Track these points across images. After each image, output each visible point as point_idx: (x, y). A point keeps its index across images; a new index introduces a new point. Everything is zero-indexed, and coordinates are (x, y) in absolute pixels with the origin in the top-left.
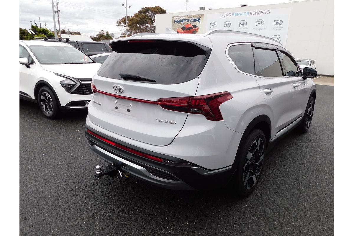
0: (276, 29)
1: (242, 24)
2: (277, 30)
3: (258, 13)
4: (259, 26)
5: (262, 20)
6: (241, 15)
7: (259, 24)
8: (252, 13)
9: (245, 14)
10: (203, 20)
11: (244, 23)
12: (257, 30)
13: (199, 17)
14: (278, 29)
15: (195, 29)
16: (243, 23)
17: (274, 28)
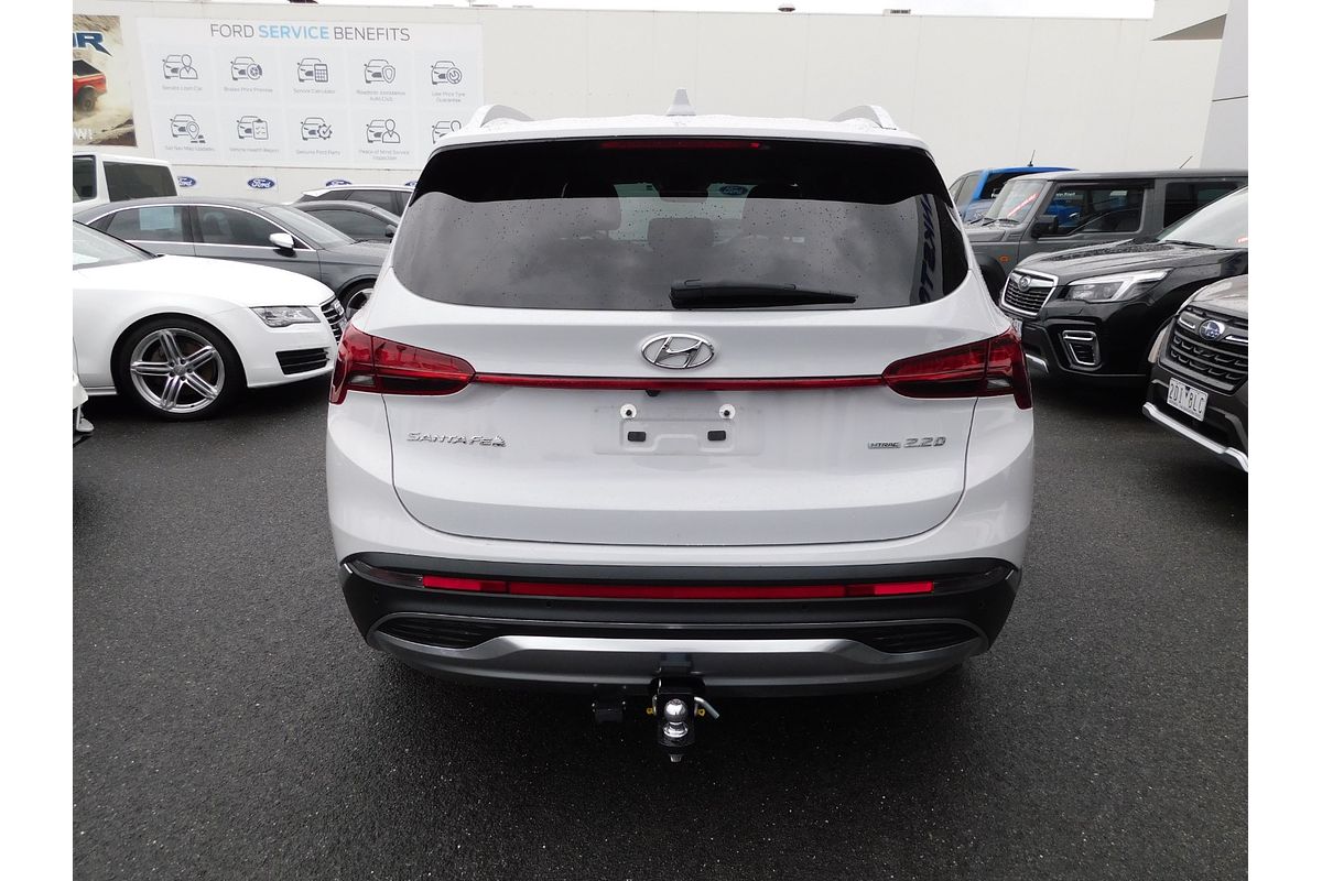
0: (442, 97)
1: (309, 73)
2: (445, 100)
3: (366, 35)
4: (378, 85)
5: (383, 64)
6: (297, 36)
7: (377, 75)
8: (341, 33)
9: (313, 32)
10: (118, 41)
11: (317, 67)
12: (371, 99)
13: (98, 27)
14: (451, 98)
15: (88, 83)
16: (312, 69)
17: (437, 94)
